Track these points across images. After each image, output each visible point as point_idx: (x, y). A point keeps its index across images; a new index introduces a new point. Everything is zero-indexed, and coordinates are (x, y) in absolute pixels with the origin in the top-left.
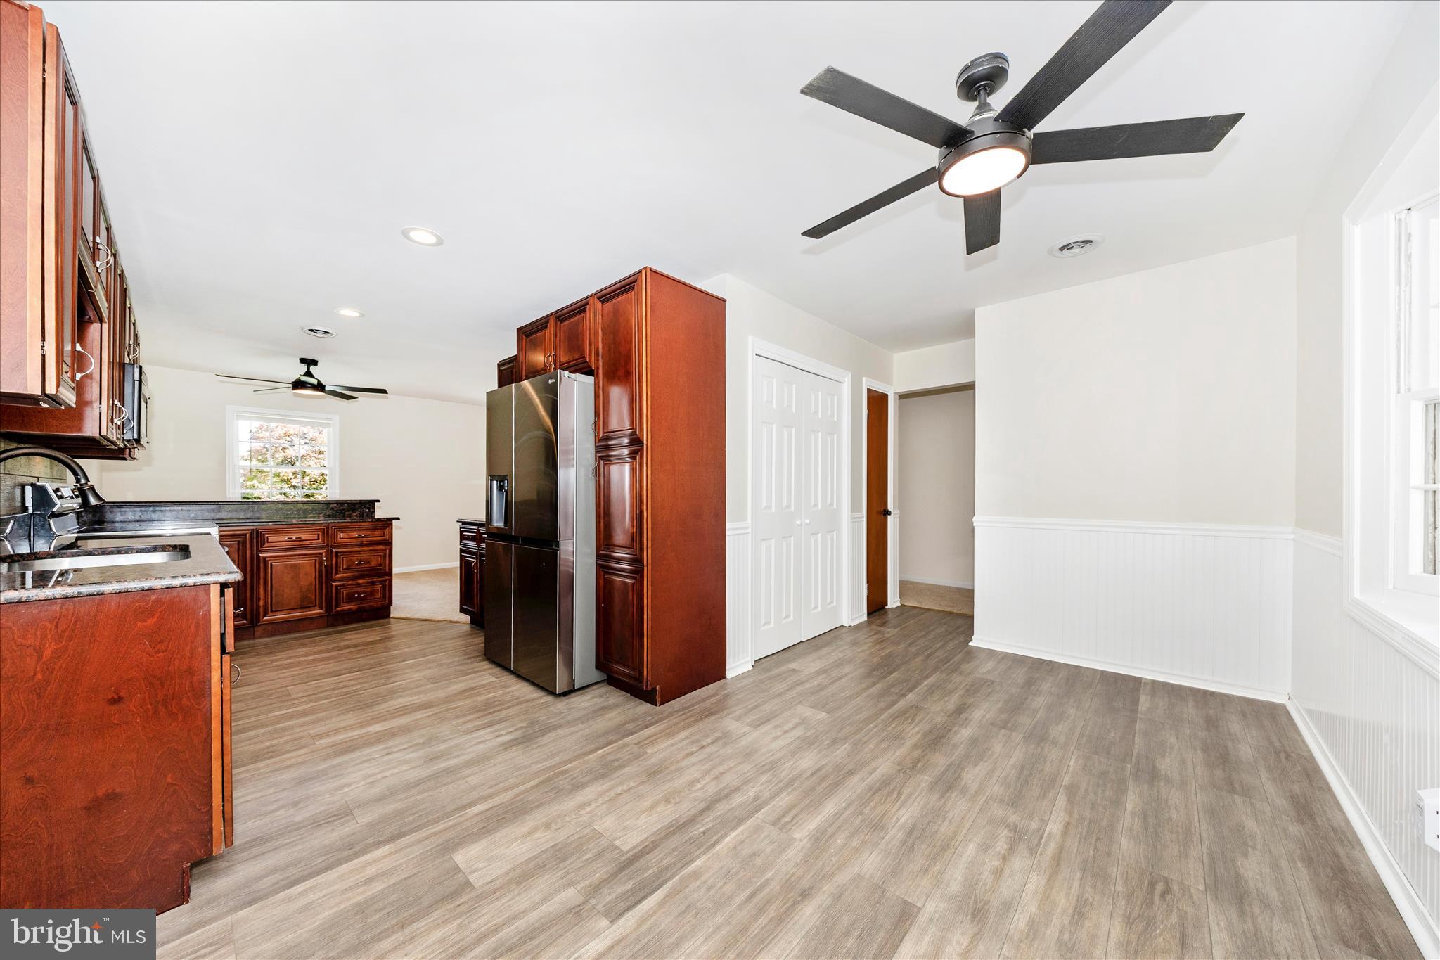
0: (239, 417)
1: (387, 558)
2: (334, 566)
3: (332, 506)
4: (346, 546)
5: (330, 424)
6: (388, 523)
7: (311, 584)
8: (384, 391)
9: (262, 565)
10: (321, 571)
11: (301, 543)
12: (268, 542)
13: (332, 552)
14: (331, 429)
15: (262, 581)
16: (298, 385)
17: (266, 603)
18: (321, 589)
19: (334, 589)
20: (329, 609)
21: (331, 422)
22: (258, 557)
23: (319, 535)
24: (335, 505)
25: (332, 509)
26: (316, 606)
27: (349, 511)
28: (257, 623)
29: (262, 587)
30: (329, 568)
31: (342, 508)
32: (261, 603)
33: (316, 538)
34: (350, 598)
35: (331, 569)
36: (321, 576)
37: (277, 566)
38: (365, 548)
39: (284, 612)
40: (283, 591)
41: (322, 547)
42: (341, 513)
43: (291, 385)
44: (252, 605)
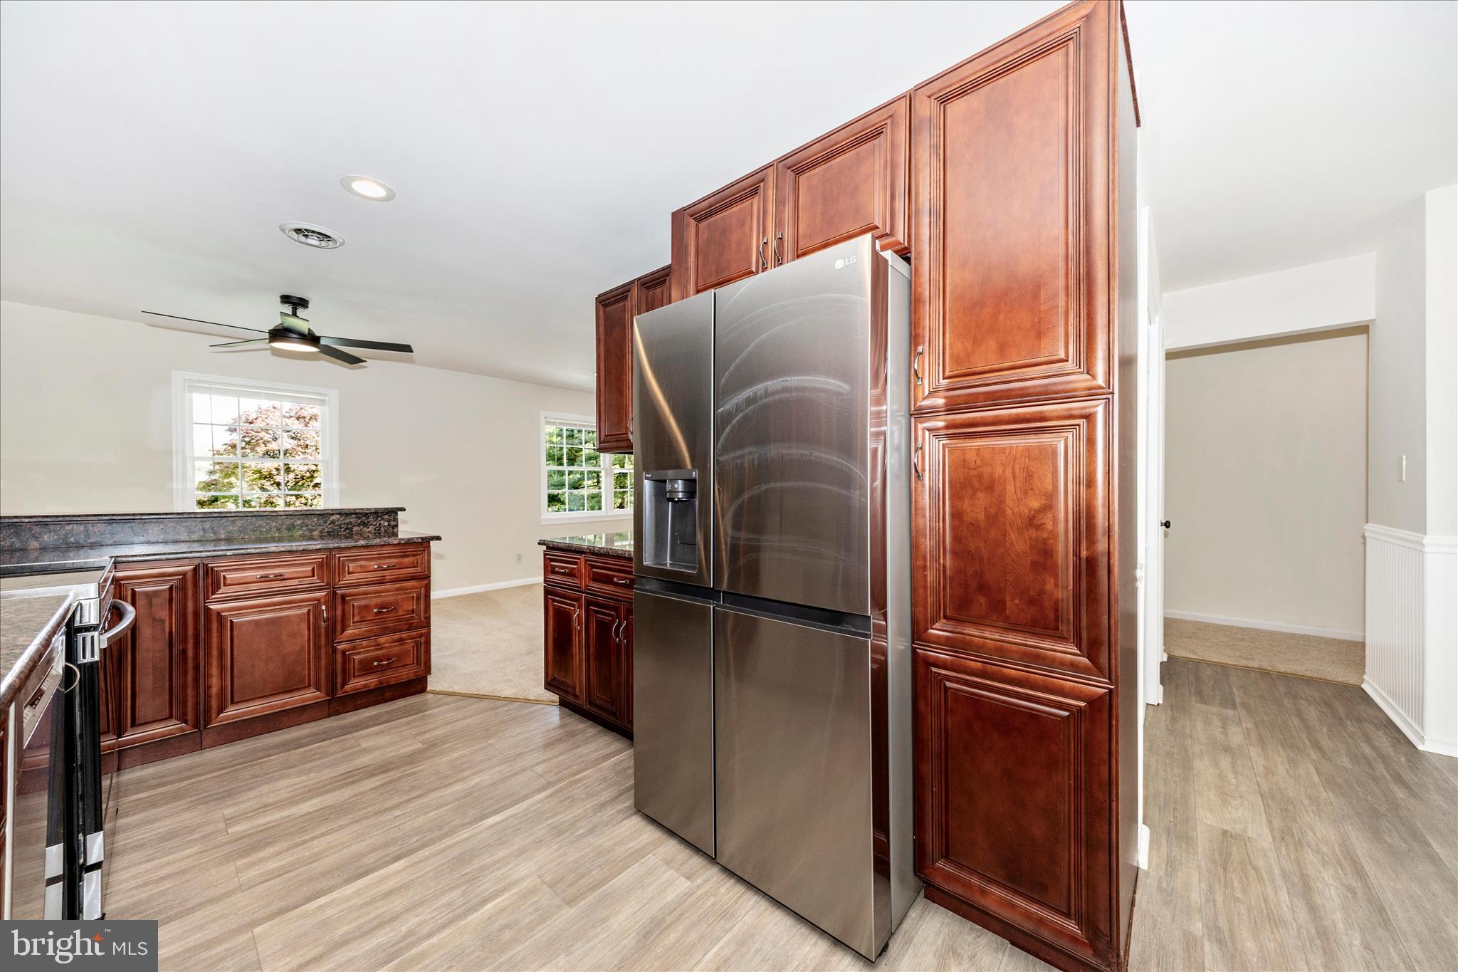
0: (193, 389)
1: (422, 601)
2: (339, 618)
3: (334, 518)
4: (359, 585)
5: (324, 401)
6: (422, 545)
7: (303, 647)
8: (407, 348)
9: (215, 626)
10: (317, 628)
11: (284, 583)
12: (225, 585)
13: (335, 594)
14: (327, 407)
15: (215, 653)
16: (279, 333)
17: (222, 690)
18: (318, 658)
19: (339, 658)
20: (331, 690)
21: (326, 398)
22: (208, 610)
23: (313, 569)
24: (338, 516)
25: (333, 522)
26: (310, 686)
27: (359, 525)
28: (205, 726)
29: (215, 663)
30: (332, 621)
31: (348, 521)
32: (214, 690)
33: (310, 575)
34: (366, 668)
35: (335, 623)
36: (317, 636)
37: (241, 624)
38: (388, 586)
39: (256, 700)
40: (253, 666)
41: (319, 589)
42: (347, 529)
43: (267, 336)
44: (197, 695)
